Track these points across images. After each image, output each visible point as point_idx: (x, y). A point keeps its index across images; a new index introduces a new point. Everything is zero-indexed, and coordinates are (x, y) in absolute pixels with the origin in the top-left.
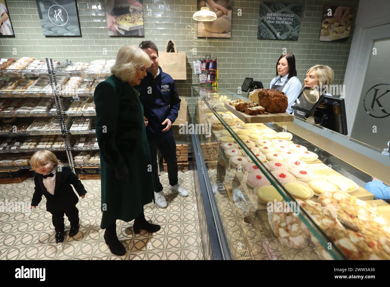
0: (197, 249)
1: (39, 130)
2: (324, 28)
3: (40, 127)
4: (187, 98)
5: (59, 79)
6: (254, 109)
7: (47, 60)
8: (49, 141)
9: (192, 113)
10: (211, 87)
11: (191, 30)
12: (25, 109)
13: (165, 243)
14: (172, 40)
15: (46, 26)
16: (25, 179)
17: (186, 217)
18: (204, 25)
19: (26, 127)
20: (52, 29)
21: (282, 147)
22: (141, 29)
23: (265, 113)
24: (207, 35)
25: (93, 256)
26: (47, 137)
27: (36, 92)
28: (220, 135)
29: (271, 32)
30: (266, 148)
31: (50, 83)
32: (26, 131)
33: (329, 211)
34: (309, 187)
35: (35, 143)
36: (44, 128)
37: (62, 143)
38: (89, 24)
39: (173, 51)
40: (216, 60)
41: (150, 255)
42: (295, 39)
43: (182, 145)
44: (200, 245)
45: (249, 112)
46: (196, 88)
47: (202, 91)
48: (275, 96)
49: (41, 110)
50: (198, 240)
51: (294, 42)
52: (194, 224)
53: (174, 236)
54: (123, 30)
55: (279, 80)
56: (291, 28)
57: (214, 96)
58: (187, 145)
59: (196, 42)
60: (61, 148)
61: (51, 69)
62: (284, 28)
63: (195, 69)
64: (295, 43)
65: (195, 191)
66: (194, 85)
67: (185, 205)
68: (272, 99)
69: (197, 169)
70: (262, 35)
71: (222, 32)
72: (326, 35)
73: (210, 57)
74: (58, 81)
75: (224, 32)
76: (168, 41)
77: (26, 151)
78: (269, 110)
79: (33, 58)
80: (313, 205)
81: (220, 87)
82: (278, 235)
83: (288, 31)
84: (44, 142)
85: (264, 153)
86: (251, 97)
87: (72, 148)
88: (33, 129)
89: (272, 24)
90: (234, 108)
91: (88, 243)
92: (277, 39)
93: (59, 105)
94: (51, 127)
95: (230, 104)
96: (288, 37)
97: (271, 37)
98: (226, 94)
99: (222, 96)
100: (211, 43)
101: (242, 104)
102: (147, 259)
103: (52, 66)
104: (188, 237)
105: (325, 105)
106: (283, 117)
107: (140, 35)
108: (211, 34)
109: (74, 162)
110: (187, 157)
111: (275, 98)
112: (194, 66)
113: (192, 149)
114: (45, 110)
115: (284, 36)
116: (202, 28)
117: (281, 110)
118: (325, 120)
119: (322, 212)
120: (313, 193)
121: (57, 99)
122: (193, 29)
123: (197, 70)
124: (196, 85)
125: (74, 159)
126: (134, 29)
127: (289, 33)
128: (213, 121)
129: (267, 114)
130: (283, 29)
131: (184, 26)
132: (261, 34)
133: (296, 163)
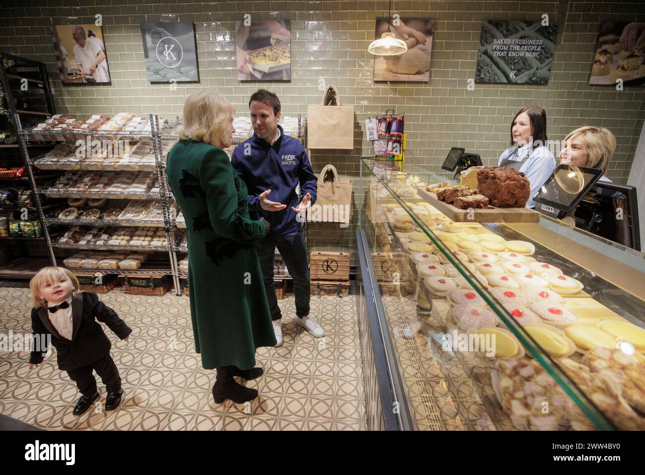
0: (357, 423)
1: (134, 218)
2: (600, 61)
3: (136, 214)
4: (353, 179)
5: (165, 145)
6: (470, 199)
7: (151, 116)
8: (146, 236)
9: (359, 203)
10: (393, 161)
11: (364, 70)
12: (118, 187)
13: (308, 407)
14: (333, 86)
15: (152, 68)
16: (112, 289)
17: (343, 370)
18: (385, 61)
19: (118, 213)
20: (160, 72)
21: (515, 265)
22: (286, 70)
23: (489, 206)
24: (391, 77)
25: (199, 413)
26: (145, 229)
27: (134, 164)
28: (408, 240)
29: (499, 71)
30: (487, 265)
31: (153, 151)
32: (117, 220)
33: (604, 382)
34: (566, 338)
35: (127, 238)
36: (141, 216)
37: (164, 239)
38: (211, 64)
39: (334, 103)
40: (403, 117)
41: (283, 423)
42: (542, 82)
43: (341, 254)
44: (362, 418)
45: (462, 204)
46: (369, 162)
47: (379, 167)
48: (508, 178)
49: (137, 190)
50: (359, 409)
51: (540, 86)
52: (354, 383)
53: (322, 399)
54: (260, 72)
55: (516, 152)
56: (535, 64)
57: (398, 177)
58: (348, 254)
59: (372, 89)
60: (162, 247)
61: (156, 130)
62: (524, 63)
63: (368, 133)
64: (542, 89)
65: (358, 329)
66: (364, 158)
67: (341, 350)
68: (503, 184)
69: (363, 293)
70: (482, 76)
71: (415, 73)
72: (602, 73)
73: (394, 112)
74: (164, 148)
75: (418, 73)
76: (328, 87)
77: (116, 248)
78: (495, 201)
79: (133, 114)
80: (574, 367)
81: (407, 162)
82: (509, 411)
83: (531, 68)
84: (140, 236)
85: (483, 274)
86: (464, 179)
87: (178, 248)
88: (127, 217)
89: (503, 58)
90: (435, 196)
91: (193, 393)
92: (510, 82)
93: (163, 183)
94: (150, 215)
95: (428, 190)
96: (530, 79)
97: (499, 78)
98: (416, 173)
99: (411, 177)
100: (395, 91)
101: (450, 190)
102: (278, 430)
103: (157, 125)
104: (344, 402)
105: (597, 196)
106: (521, 214)
107: (285, 79)
108: (397, 77)
109: (178, 269)
110: (348, 273)
111: (508, 182)
112: (367, 127)
113: (357, 261)
114: (144, 190)
115: (523, 77)
116: (381, 66)
117: (517, 202)
118: (595, 225)
119: (591, 381)
120: (575, 349)
121: (162, 175)
122: (367, 68)
123: (371, 134)
124: (368, 158)
125: (178, 265)
126: (276, 70)
127: (532, 71)
128: (395, 216)
129: (493, 208)
130: (521, 65)
131: (353, 64)
132: (482, 74)
133: (542, 295)
